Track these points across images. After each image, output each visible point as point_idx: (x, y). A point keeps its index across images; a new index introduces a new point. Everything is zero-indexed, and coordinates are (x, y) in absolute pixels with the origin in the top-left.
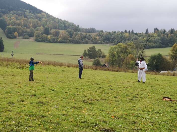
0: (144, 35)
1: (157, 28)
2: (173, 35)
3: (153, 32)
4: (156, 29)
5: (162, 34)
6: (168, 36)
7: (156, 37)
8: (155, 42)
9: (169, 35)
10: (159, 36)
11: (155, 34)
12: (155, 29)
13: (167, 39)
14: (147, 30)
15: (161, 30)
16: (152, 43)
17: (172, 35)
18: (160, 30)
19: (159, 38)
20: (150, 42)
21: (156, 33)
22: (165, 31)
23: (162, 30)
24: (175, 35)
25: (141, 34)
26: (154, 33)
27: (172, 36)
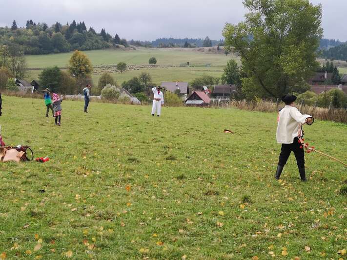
0: (9, 31)
1: (31, 21)
2: (59, 33)
3: (25, 27)
4: (30, 23)
5: (42, 32)
6: (51, 34)
7: (31, 36)
8: (30, 44)
9: (54, 33)
10: (36, 34)
11: (30, 31)
12: (28, 22)
13: (50, 39)
14: (14, 23)
15: (39, 23)
16: (26, 47)
17: (57, 33)
18: (37, 24)
19: (36, 37)
20: (21, 43)
21: (31, 29)
22: (45, 26)
23: (41, 24)
24: (63, 34)
25: (4, 30)
26: (28, 28)
27: (58, 36)
